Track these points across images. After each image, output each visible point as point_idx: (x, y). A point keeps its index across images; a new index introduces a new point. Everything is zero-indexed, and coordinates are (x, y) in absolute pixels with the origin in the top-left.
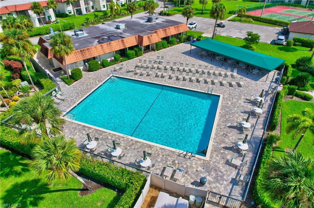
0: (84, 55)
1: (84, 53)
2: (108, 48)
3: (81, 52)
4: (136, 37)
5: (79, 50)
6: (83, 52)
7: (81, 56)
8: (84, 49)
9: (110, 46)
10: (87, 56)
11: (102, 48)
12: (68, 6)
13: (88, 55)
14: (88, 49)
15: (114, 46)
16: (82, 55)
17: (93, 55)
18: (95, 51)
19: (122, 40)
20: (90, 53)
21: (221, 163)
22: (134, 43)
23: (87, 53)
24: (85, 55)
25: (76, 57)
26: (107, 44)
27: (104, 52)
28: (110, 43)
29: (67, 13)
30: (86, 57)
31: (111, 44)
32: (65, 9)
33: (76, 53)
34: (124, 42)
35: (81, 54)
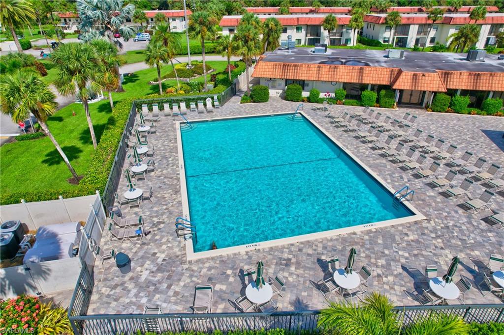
0: (285, 72)
1: (287, 69)
2: (329, 75)
3: (283, 66)
4: (392, 71)
5: (282, 64)
6: (287, 67)
7: (280, 72)
8: (290, 64)
9: (334, 71)
10: (289, 76)
11: (319, 71)
12: (387, 30)
13: (291, 74)
14: (296, 65)
15: (341, 74)
16: (283, 71)
17: (299, 76)
18: (306, 71)
19: (361, 69)
20: (296, 72)
21: (194, 279)
22: (383, 81)
23: (291, 71)
24: (287, 72)
25: (273, 72)
26: (330, 66)
27: (318, 77)
28: (335, 67)
29: (381, 41)
30: (287, 76)
31: (337, 69)
32: (380, 35)
33: (276, 66)
34: (362, 73)
35: (281, 70)
